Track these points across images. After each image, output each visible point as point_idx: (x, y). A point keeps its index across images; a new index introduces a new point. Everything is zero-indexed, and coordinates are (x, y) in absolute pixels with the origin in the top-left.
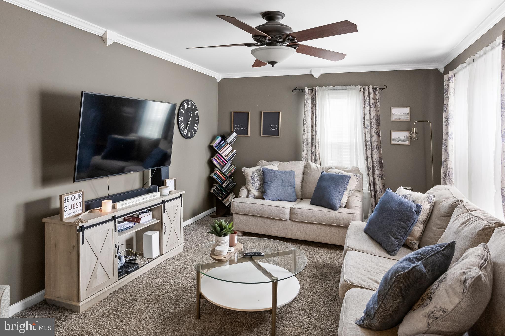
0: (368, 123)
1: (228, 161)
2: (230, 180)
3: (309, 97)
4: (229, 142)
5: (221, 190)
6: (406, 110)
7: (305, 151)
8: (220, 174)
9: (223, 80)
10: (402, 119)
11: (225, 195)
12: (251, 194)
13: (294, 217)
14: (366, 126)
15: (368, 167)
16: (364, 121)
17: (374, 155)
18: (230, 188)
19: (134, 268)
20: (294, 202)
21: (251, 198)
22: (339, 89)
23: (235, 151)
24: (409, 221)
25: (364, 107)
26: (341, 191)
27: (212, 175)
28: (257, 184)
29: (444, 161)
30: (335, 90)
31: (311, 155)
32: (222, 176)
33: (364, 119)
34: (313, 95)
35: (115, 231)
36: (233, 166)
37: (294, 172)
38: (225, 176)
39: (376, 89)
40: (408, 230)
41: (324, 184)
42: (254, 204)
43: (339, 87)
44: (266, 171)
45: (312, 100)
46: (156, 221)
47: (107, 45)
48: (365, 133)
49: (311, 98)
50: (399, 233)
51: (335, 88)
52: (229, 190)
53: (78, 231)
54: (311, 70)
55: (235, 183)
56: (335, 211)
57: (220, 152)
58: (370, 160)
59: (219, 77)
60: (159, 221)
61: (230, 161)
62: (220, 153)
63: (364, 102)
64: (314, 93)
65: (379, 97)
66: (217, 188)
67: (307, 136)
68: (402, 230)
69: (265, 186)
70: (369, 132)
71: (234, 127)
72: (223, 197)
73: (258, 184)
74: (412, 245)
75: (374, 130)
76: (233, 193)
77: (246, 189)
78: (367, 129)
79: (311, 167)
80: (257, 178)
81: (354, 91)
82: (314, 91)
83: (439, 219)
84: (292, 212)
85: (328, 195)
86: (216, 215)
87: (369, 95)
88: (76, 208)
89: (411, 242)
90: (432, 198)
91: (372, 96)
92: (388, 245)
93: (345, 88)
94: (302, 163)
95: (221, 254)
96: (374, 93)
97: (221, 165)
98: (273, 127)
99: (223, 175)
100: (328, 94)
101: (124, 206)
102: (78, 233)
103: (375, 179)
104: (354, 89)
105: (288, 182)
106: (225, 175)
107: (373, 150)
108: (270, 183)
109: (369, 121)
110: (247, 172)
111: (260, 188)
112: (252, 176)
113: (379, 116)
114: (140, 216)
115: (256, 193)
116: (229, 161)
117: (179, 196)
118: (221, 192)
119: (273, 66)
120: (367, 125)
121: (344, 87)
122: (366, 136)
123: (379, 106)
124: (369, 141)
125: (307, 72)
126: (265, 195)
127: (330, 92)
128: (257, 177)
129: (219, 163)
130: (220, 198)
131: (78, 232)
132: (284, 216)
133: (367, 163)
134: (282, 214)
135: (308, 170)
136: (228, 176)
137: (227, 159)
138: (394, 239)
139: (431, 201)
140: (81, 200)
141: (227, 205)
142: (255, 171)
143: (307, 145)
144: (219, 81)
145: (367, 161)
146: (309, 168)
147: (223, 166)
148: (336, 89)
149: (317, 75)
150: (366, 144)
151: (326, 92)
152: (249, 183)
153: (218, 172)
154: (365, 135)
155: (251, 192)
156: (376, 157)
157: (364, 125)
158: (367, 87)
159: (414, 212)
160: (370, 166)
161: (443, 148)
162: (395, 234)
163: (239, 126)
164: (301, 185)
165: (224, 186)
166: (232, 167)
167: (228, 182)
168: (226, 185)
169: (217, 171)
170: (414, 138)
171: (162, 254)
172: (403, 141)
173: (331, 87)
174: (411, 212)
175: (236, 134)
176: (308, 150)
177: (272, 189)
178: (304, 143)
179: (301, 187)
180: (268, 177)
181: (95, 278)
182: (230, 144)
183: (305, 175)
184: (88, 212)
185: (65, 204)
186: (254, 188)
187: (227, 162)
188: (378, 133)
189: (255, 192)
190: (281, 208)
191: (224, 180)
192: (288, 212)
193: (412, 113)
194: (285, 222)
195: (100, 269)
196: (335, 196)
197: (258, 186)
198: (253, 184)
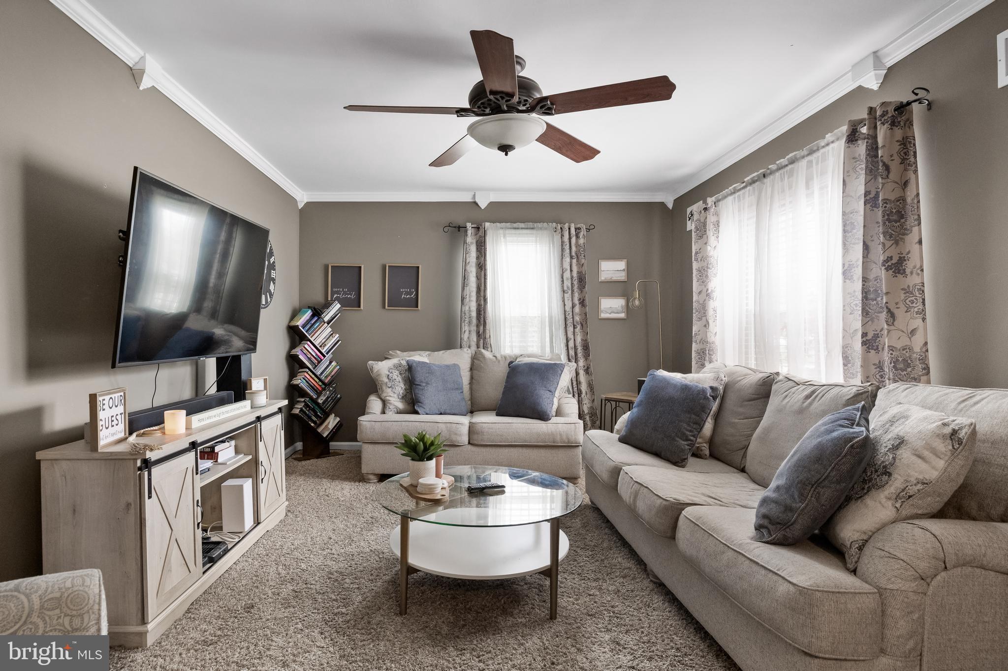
0: (568, 283)
1: (326, 355)
2: (331, 389)
3: (472, 241)
4: (326, 319)
5: (314, 410)
6: (621, 265)
7: (468, 334)
8: (311, 380)
9: (308, 204)
10: (615, 279)
11: (320, 417)
12: (391, 407)
13: (477, 439)
14: (565, 288)
15: (568, 355)
16: (563, 281)
17: (577, 335)
18: (329, 405)
19: (221, 550)
20: (465, 415)
21: (391, 413)
22: (522, 228)
23: (338, 335)
24: (704, 411)
25: (562, 258)
26: (553, 390)
27: (296, 382)
28: (400, 387)
29: (696, 334)
30: (515, 228)
31: (475, 339)
32: (315, 382)
33: (562, 278)
34: (480, 237)
35: (197, 474)
36: (334, 364)
37: (458, 365)
38: (320, 383)
39: (579, 229)
40: (702, 425)
41: (521, 380)
42: (404, 423)
43: (522, 225)
44: (414, 364)
45: (477, 245)
46: (244, 459)
47: (141, 88)
48: (564, 301)
49: (474, 241)
50: (690, 431)
51: (515, 225)
52: (328, 407)
53: (140, 469)
54: (474, 193)
55: (339, 396)
56: (547, 422)
57: (311, 337)
58: (571, 344)
59: (302, 197)
60: (250, 457)
61: (329, 356)
62: (312, 339)
63: (563, 250)
64: (481, 233)
65: (584, 243)
66: (306, 405)
67: (469, 308)
68: (694, 427)
69: (417, 390)
70: (571, 299)
71: (333, 293)
72: (318, 422)
73: (402, 388)
74: (701, 450)
75: (576, 295)
76: (333, 415)
77: (379, 400)
78: (567, 293)
79: (486, 356)
80: (399, 379)
81: (545, 232)
82: (482, 230)
83: (741, 406)
84: (472, 430)
85: (533, 396)
86: (302, 456)
87: (570, 239)
88: (115, 425)
89: (698, 447)
90: (724, 379)
91: (574, 240)
92: (674, 452)
93: (532, 227)
94: (466, 351)
95: (435, 490)
96: (577, 236)
97: (313, 362)
98: (407, 293)
99: (318, 381)
100: (504, 236)
101: (203, 423)
102: (140, 474)
103: (579, 373)
104: (546, 229)
105: (454, 382)
106: (320, 380)
107: (576, 328)
108: (424, 384)
109: (570, 281)
110: (378, 369)
111: (406, 395)
112: (388, 376)
113: (584, 273)
114: (217, 449)
115: (400, 405)
116: (327, 353)
117: (255, 419)
118: (314, 412)
119: (506, 154)
120: (568, 288)
121: (530, 225)
122: (565, 305)
123: (584, 256)
124: (571, 314)
125: (466, 198)
126: (419, 406)
127: (508, 231)
128: (398, 376)
129: (309, 359)
130: (312, 425)
131: (140, 472)
132: (459, 438)
133: (568, 349)
134: (456, 434)
135: (481, 361)
136: (326, 381)
137: (323, 351)
138: (683, 442)
139: (723, 382)
140: (121, 409)
141: (325, 435)
142: (392, 367)
143: (470, 323)
144: (301, 206)
145: (567, 346)
146: (481, 359)
147: (318, 365)
148: (518, 228)
149: (483, 205)
150: (565, 318)
151: (501, 231)
152: (384, 388)
153: (307, 376)
154: (564, 303)
155: (390, 403)
156: (579, 339)
157: (563, 287)
158: (566, 226)
159: (709, 397)
160: (572, 353)
161: (694, 315)
162: (685, 434)
163: (343, 290)
164: (469, 388)
165: (320, 401)
166: (333, 367)
167: (328, 393)
168: (324, 398)
169: (306, 374)
170: (638, 307)
171: (259, 523)
172: (618, 313)
173: (508, 224)
174: (705, 398)
175: (339, 306)
176: (470, 331)
177: (430, 395)
178: (465, 318)
179: (469, 392)
180: (420, 376)
181: (169, 571)
182: (328, 324)
183: (475, 372)
184: (135, 434)
185: (102, 415)
186: (395, 396)
187: (324, 356)
188: (581, 300)
189: (396, 401)
190: (454, 425)
191: (319, 390)
192: (465, 430)
193: (629, 269)
194: (461, 448)
195: (175, 551)
196: (544, 397)
197: (402, 392)
198: (393, 388)
